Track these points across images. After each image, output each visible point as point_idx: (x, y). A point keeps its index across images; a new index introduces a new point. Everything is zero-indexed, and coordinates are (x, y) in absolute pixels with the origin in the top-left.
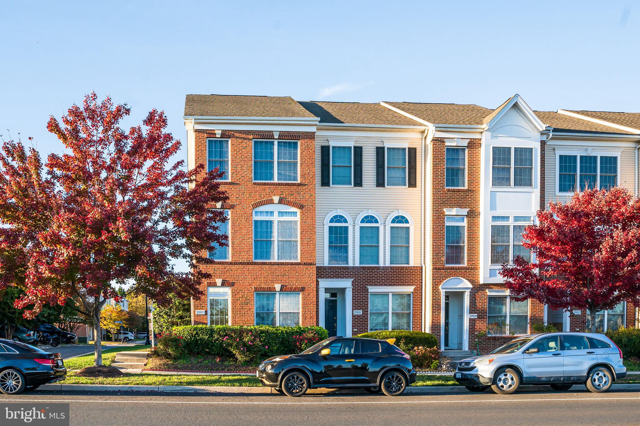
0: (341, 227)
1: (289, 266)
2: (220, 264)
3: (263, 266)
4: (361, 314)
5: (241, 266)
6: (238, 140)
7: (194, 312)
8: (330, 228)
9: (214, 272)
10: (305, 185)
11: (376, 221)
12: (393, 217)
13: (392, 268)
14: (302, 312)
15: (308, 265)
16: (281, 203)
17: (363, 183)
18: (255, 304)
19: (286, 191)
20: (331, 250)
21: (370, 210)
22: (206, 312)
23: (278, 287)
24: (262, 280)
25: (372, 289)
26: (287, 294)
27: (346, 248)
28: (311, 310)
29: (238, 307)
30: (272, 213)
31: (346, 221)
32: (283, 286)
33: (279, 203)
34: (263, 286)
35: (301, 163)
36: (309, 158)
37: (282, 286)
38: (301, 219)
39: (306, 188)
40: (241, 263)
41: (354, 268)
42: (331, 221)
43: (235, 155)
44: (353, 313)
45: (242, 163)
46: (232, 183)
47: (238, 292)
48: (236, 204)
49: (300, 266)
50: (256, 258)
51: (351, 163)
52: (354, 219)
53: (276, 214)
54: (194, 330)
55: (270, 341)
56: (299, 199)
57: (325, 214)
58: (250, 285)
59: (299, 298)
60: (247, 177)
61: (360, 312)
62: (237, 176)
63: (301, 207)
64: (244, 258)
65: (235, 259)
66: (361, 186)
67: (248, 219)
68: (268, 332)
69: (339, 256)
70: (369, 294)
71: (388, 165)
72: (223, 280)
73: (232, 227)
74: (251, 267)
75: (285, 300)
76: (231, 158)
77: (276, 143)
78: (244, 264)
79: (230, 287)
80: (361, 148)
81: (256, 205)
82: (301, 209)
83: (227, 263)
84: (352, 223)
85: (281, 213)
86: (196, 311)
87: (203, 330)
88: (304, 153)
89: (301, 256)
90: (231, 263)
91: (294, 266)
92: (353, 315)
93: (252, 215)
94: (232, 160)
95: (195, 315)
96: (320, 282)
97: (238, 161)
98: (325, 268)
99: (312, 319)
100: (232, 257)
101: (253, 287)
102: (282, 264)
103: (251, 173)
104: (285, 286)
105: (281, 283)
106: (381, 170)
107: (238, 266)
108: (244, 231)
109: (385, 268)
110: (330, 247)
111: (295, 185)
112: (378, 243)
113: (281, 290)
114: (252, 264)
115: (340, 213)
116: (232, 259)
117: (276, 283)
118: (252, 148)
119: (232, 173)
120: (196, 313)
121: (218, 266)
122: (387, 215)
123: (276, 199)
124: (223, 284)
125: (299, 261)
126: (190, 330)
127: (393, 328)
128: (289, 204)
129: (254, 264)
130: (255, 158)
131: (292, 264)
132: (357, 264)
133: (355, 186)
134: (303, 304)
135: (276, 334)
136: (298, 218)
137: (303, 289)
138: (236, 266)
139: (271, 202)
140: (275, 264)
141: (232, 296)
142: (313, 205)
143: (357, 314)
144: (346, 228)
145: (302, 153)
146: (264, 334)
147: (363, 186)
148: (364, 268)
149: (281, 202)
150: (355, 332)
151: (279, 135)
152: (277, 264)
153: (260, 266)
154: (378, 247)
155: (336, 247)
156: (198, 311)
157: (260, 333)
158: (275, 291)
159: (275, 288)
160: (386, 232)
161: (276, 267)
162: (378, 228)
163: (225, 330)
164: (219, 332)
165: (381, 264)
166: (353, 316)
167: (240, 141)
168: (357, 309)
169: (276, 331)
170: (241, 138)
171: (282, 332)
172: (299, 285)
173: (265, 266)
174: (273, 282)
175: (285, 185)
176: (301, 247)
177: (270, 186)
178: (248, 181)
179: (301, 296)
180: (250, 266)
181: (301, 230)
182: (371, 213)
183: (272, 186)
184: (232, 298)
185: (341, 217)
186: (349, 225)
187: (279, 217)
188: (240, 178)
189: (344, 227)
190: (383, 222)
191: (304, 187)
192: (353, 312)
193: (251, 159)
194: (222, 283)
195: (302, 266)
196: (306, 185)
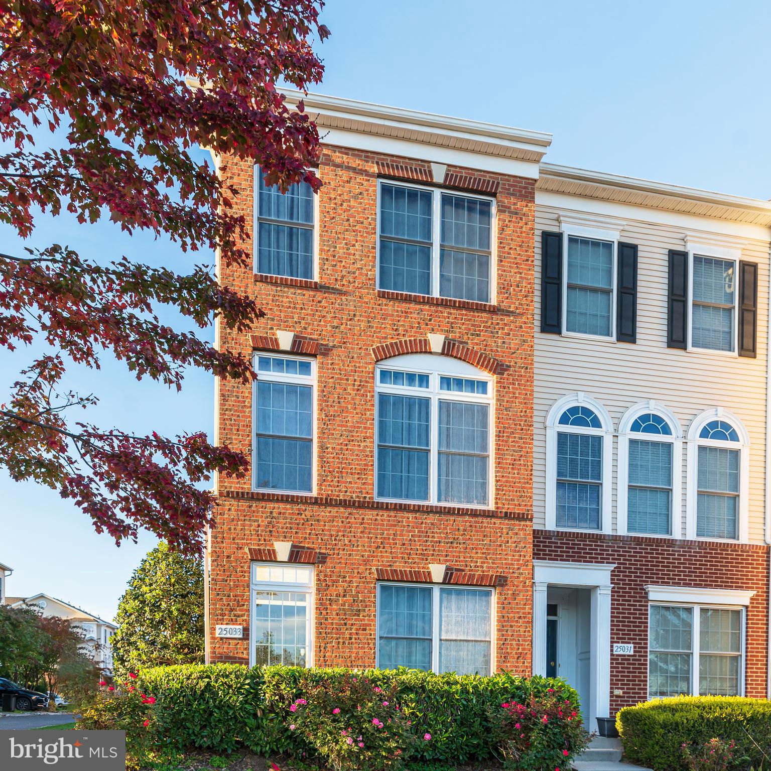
0: (585, 437)
1: (467, 518)
2: (287, 501)
3: (400, 514)
4: (632, 653)
5: (342, 510)
6: (340, 173)
7: (213, 629)
8: (561, 436)
9: (270, 523)
10: (508, 313)
11: (666, 431)
12: (704, 424)
13: (701, 545)
14: (498, 639)
15: (513, 519)
16: (447, 355)
17: (638, 336)
18: (378, 614)
19: (463, 323)
20: (561, 492)
21: (652, 402)
22: (246, 630)
23: (437, 571)
24: (398, 550)
25: (657, 594)
26: (459, 593)
27: (596, 489)
28: (520, 636)
29: (334, 619)
30: (423, 380)
31: (596, 423)
32: (452, 569)
33: (443, 354)
34: (399, 566)
35: (499, 256)
36: (520, 246)
37: (447, 569)
38: (498, 400)
39: (512, 322)
40: (344, 504)
41: (615, 538)
42: (564, 420)
43: (331, 212)
44: (612, 651)
45: (350, 236)
46: (321, 287)
47: (334, 581)
48: (331, 344)
49: (493, 520)
50: (380, 494)
51: (610, 282)
52: (616, 421)
53: (434, 381)
54: (201, 678)
55: (431, 715)
56: (495, 346)
57: (550, 402)
58: (366, 562)
59: (488, 604)
60: (361, 274)
61: (628, 649)
62: (336, 271)
63: (498, 368)
64: (351, 489)
65: (327, 491)
66: (634, 341)
67: (363, 387)
68: (423, 688)
69: (580, 509)
70: (650, 604)
71: (694, 296)
72: (293, 546)
73: (320, 405)
74: (369, 515)
75: (454, 607)
76: (321, 221)
77: (437, 195)
78: (350, 506)
79: (311, 567)
80: (634, 248)
81: (385, 354)
82: (499, 374)
83: (305, 501)
84: (611, 429)
85: (446, 382)
86: (217, 627)
87: (227, 676)
88: (508, 231)
89: (497, 494)
90: (316, 502)
91: (480, 519)
92: (612, 655)
93: (373, 378)
94: (324, 226)
95: (213, 638)
96: (536, 569)
97: (339, 229)
98: (547, 535)
99: (521, 660)
100: (320, 485)
101: (374, 569)
102: (450, 512)
103: (374, 266)
104: (457, 570)
105: (447, 561)
106: (678, 306)
107: (336, 509)
108: (352, 419)
109: (687, 545)
110: (560, 484)
111: (485, 311)
112: (669, 481)
113: (448, 579)
114: (373, 508)
115: (583, 401)
116: (320, 489)
117: (433, 561)
118: (375, 200)
119: (324, 261)
120: (217, 632)
121: (282, 505)
122: (690, 417)
123: (436, 341)
124: (296, 557)
125: (491, 506)
126: (188, 679)
127: (702, 691)
128: (467, 357)
129: (377, 508)
130: (383, 230)
131: (474, 514)
132: (622, 530)
133: (619, 339)
134: (502, 619)
135: (448, 695)
136: (490, 398)
137: (500, 582)
138: (329, 509)
139: (423, 349)
140: (432, 512)
141: (318, 590)
142: (528, 366)
143: (621, 653)
144: (599, 440)
145: (502, 230)
146: (412, 696)
147: (638, 341)
148: (639, 541)
149: (448, 351)
150: (617, 696)
151: (447, 175)
152: (436, 512)
153: (392, 514)
154: (669, 492)
155: (573, 485)
156: (224, 627)
157: (402, 691)
158: (431, 582)
159: (429, 573)
160: (689, 457)
161: (432, 518)
162: (669, 446)
163: (295, 681)
164: (277, 685)
165: (677, 535)
166: (614, 658)
167: (345, 175)
168: (622, 640)
169: (446, 687)
170: (348, 168)
171: (465, 691)
172: (489, 569)
173: (406, 515)
174: (424, 557)
175: (460, 308)
176: (497, 472)
177: (421, 307)
178: (363, 286)
179: (494, 599)
180: (368, 512)
181: (497, 427)
182: (654, 409)
183: (427, 307)
184: (317, 594)
185: (587, 412)
186: (605, 432)
187: (442, 391)
188: (343, 277)
189: (593, 437)
190: (681, 434)
191: (506, 318)
192: (612, 647)
193: (374, 229)
194: (292, 553)
195: (498, 521)
196: (512, 312)
